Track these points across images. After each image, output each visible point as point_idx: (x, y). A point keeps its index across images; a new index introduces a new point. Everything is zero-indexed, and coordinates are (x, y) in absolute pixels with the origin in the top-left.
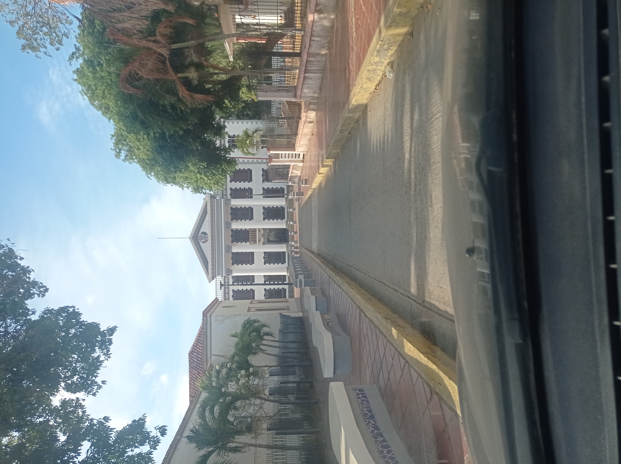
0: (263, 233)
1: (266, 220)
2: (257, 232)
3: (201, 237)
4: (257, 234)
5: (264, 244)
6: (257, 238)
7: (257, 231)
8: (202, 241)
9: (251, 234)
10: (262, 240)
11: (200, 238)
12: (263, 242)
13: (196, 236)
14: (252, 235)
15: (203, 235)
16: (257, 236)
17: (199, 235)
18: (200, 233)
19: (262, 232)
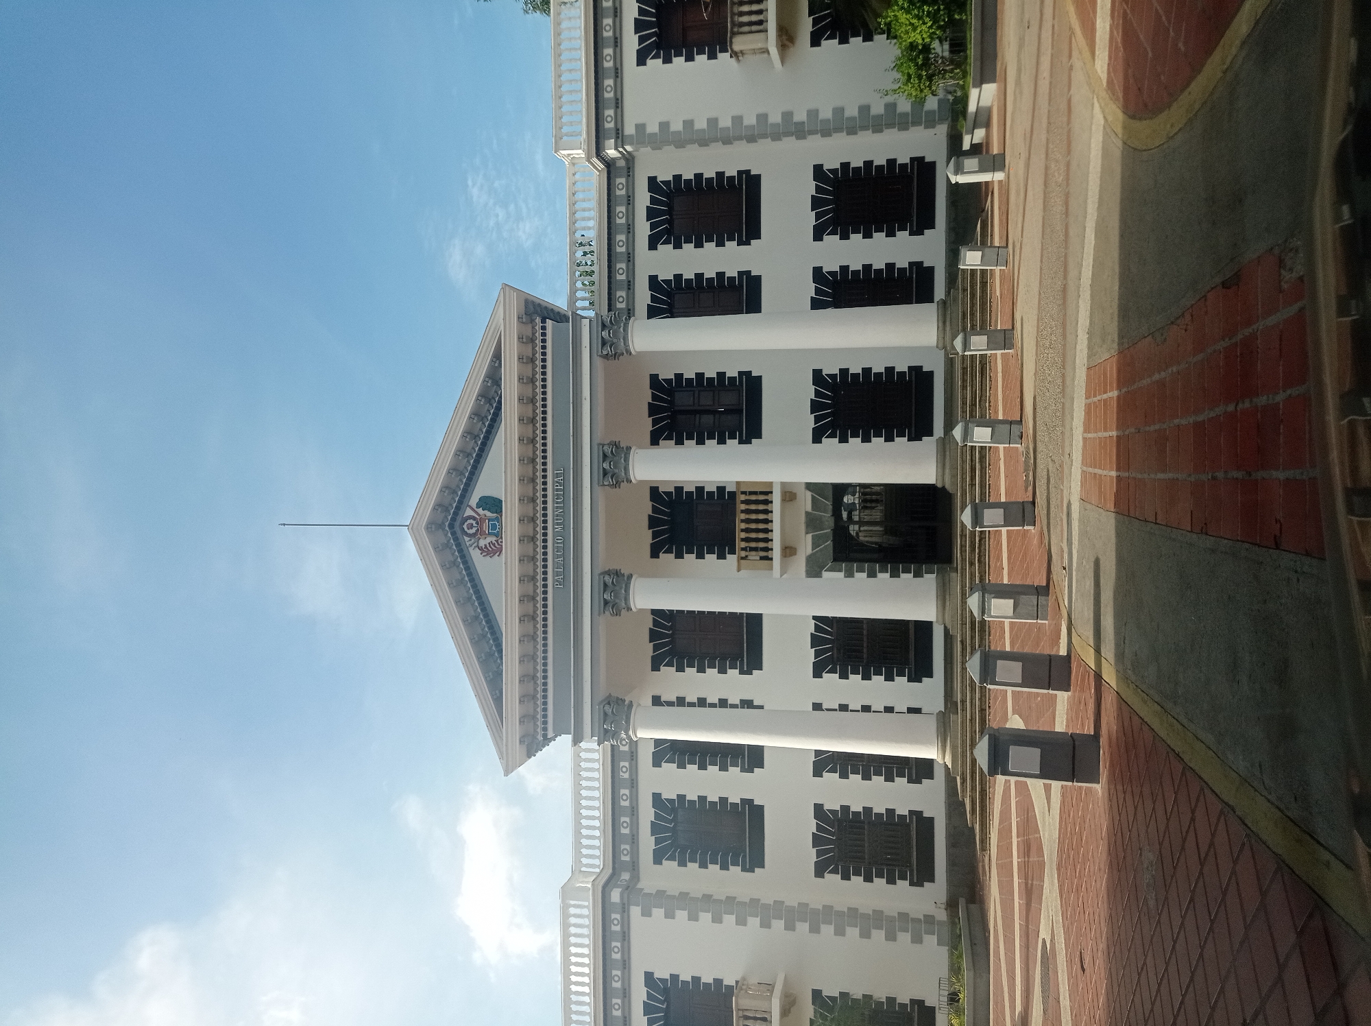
0: (809, 508)
1: (830, 443)
2: (776, 506)
3: (480, 522)
4: (776, 516)
5: (814, 569)
6: (776, 536)
7: (776, 498)
8: (482, 543)
9: (743, 516)
10: (806, 546)
11: (471, 526)
12: (809, 559)
13: (453, 519)
14: (747, 521)
15: (489, 514)
16: (776, 526)
17: (469, 512)
18: (474, 501)
19: (806, 501)
